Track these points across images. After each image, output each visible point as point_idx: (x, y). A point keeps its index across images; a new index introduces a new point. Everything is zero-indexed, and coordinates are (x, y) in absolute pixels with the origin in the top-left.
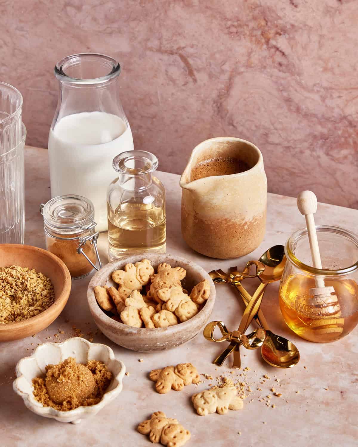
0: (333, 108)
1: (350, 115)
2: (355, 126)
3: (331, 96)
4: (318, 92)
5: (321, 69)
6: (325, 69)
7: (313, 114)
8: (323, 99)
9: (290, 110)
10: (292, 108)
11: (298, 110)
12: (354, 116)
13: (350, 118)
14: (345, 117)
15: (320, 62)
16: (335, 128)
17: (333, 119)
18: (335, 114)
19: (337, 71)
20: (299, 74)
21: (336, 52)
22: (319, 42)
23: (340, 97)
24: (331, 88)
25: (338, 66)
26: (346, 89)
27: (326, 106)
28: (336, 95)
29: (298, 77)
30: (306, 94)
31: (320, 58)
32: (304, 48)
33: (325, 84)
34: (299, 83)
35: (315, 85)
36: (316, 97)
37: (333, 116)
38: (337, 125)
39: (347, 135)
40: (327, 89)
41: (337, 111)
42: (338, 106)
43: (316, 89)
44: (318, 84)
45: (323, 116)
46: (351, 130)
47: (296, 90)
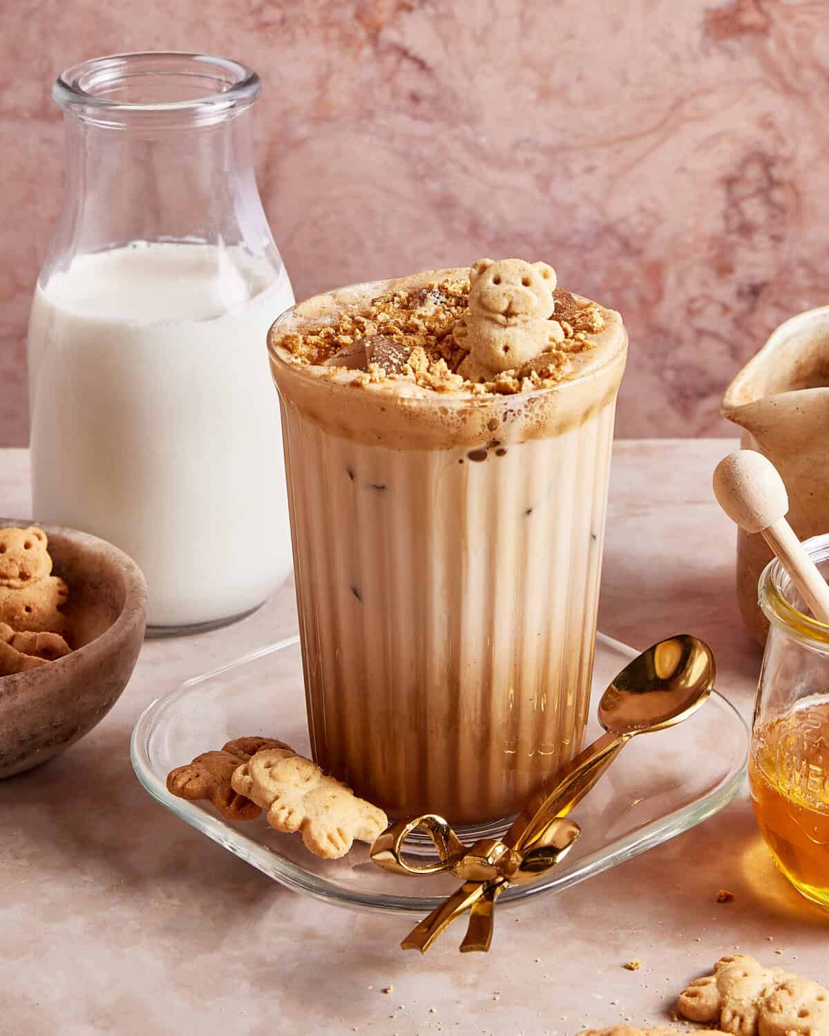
0: (573, 208)
1: (623, 220)
2: (639, 252)
3: (566, 170)
4: (528, 163)
5: (533, 96)
6: (545, 94)
7: (520, 235)
8: (544, 182)
9: (450, 233)
10: (457, 225)
11: (475, 228)
12: (634, 220)
13: (622, 229)
14: (608, 230)
15: (530, 75)
16: (585, 266)
17: (575, 240)
18: (581, 226)
19: (576, 93)
20: (471, 120)
21: (571, 37)
22: (522, 16)
23: (590, 170)
24: (564, 148)
25: (580, 78)
26: (605, 144)
27: (555, 203)
28: (577, 167)
29: (467, 129)
30: (494, 175)
31: (527, 62)
32: (481, 39)
33: (548, 137)
34: (473, 148)
35: (516, 146)
36: (524, 180)
37: (577, 232)
38: (588, 256)
39: (618, 283)
40: (551, 152)
41: (585, 213)
42: (587, 198)
43: (521, 155)
44: (528, 140)
45: (546, 234)
46: (628, 265)
47: (465, 170)
